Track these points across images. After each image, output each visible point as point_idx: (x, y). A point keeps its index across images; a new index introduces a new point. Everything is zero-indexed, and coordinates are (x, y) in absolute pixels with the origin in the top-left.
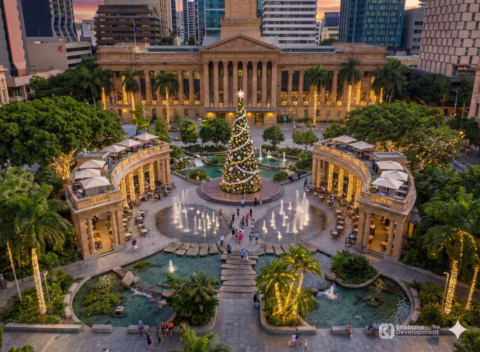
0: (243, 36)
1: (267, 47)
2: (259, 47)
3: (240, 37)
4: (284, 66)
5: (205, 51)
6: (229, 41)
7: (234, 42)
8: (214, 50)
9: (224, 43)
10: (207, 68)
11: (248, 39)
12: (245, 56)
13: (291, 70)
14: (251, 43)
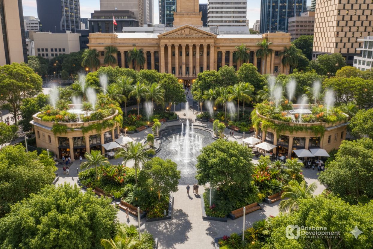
0: (188, 27)
1: (207, 35)
2: (201, 34)
3: (187, 27)
4: (218, 47)
5: (162, 37)
6: (179, 30)
7: (183, 31)
8: (168, 36)
9: (176, 31)
10: (164, 49)
11: (193, 29)
12: (190, 41)
13: (223, 50)
14: (195, 32)
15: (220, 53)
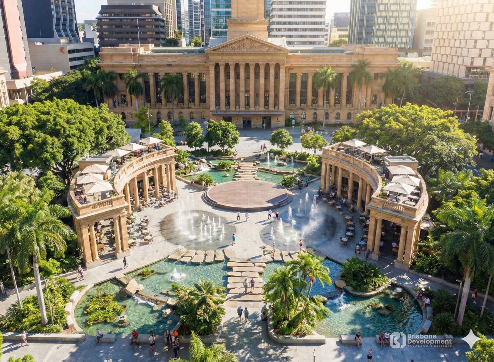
0: (249, 38)
1: (276, 49)
2: (267, 48)
4: (291, 67)
5: (212, 52)
6: (235, 42)
7: (241, 43)
8: (221, 51)
9: (231, 44)
10: (213, 70)
11: (255, 41)
13: (300, 72)
14: (258, 44)
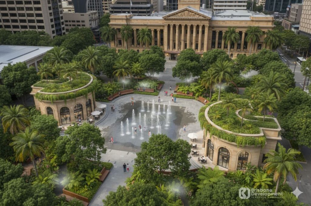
1: (203, 16)
2: (198, 16)
3: (186, 10)
4: (213, 27)
5: (167, 18)
6: (180, 13)
7: (183, 13)
8: (171, 17)
9: (177, 13)
10: (167, 28)
11: (191, 11)
12: (188, 22)
13: (218, 30)
14: (193, 14)
15: (214, 33)
